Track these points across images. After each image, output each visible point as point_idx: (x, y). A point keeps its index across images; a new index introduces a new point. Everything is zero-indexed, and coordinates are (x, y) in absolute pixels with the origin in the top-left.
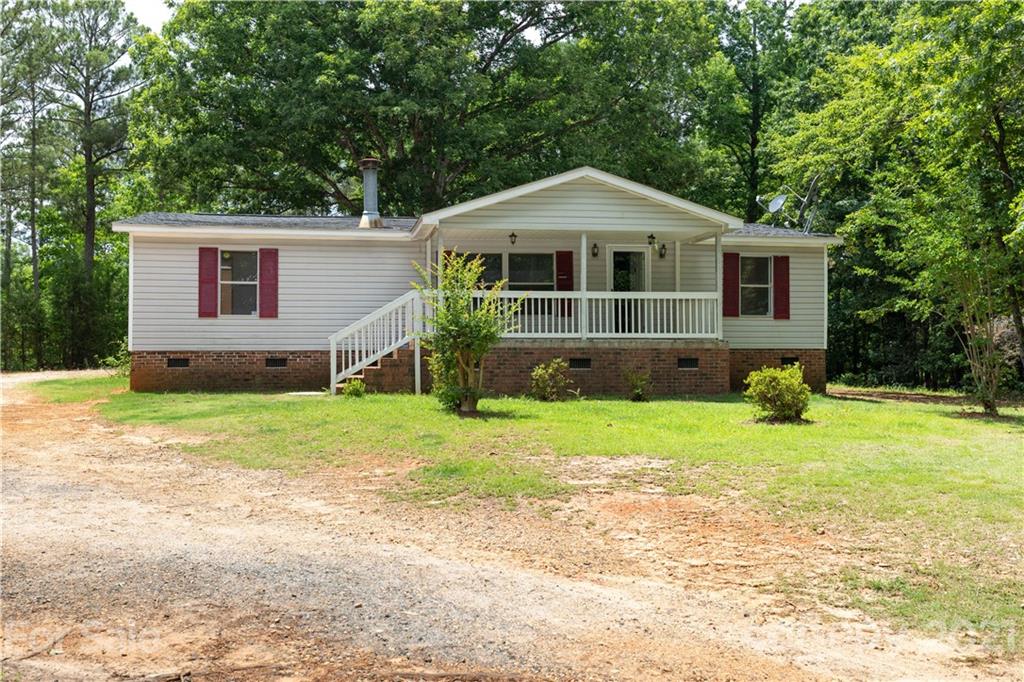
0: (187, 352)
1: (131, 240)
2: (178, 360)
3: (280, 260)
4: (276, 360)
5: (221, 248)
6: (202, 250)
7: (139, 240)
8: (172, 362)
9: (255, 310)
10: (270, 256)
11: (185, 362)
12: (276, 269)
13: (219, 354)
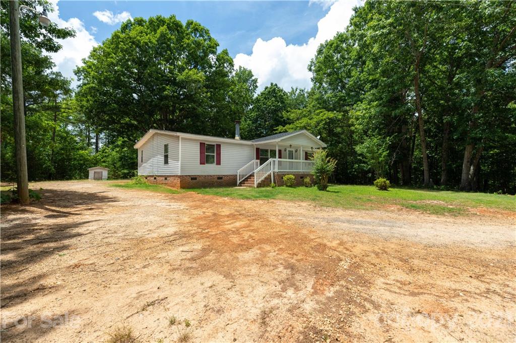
0: (196, 176)
1: (180, 138)
2: (194, 178)
3: (221, 148)
4: (220, 178)
5: (206, 143)
6: (201, 143)
7: (182, 138)
8: (192, 179)
9: (214, 162)
10: (219, 146)
11: (195, 179)
12: (220, 150)
13: (205, 176)
